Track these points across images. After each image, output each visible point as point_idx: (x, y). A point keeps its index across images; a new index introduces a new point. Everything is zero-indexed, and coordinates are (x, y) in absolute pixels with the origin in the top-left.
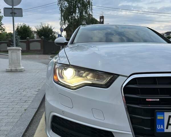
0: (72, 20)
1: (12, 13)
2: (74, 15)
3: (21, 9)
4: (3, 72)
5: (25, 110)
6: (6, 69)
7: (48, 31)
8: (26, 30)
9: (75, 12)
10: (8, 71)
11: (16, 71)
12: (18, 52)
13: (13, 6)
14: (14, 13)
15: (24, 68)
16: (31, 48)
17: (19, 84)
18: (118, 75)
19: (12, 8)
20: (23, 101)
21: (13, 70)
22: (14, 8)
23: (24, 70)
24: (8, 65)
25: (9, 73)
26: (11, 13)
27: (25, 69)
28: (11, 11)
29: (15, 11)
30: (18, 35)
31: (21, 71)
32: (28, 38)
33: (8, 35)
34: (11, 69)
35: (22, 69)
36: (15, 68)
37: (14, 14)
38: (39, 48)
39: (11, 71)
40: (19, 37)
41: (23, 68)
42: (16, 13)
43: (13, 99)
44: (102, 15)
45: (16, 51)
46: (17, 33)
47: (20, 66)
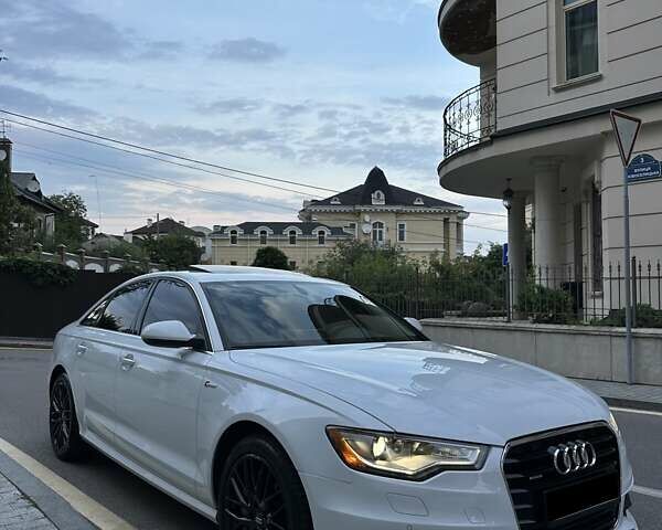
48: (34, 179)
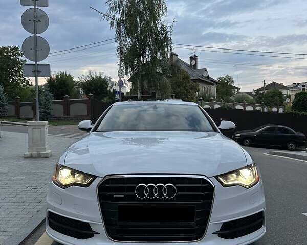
0: (138, 66)
1: (35, 71)
2: (142, 59)
3: (48, 64)
4: (19, 158)
5: (38, 211)
6: (24, 154)
7: (101, 84)
8: (64, 83)
9: (143, 55)
10: (26, 157)
11: (39, 157)
12: (42, 129)
13: (36, 61)
14: (38, 71)
15: (51, 152)
16: (72, 113)
17: (38, 177)
18: (96, 177)
19: (34, 65)
20: (38, 201)
21: (34, 156)
22: (38, 65)
23: (51, 155)
24: (28, 147)
25: (27, 160)
26: (33, 72)
27: (53, 153)
28: (33, 69)
29: (40, 69)
30: (50, 92)
31: (46, 157)
32: (67, 96)
33: (34, 91)
34: (31, 154)
35: (48, 153)
36: (38, 152)
37: (38, 74)
38: (86, 113)
39: (31, 157)
40: (51, 95)
41: (49, 151)
42: (41, 72)
43: (25, 199)
44: (193, 55)
45: (40, 127)
46: (49, 89)
47: (44, 149)
48: (206, 71)
